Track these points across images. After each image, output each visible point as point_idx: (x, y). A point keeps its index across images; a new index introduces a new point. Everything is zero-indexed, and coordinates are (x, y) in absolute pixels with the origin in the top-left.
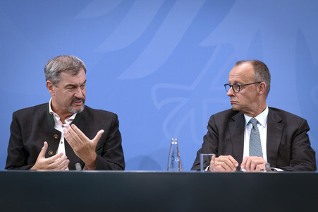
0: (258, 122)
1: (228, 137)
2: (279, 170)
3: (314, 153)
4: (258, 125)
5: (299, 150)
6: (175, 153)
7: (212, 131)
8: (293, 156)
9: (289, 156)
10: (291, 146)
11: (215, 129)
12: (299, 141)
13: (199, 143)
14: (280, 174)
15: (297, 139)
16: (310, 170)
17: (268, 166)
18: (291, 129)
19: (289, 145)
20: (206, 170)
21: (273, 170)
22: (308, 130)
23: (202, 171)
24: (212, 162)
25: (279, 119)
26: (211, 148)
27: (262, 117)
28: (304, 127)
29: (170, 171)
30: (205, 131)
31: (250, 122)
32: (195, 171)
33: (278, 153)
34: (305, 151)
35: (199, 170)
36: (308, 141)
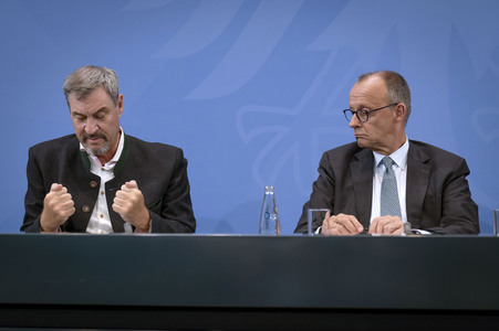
0: (394, 163)
1: (349, 184)
2: (423, 232)
3: (476, 208)
4: (394, 167)
5: (455, 204)
6: (271, 207)
7: (325, 175)
8: (445, 212)
9: (439, 212)
10: (442, 197)
11: (330, 172)
12: (453, 190)
13: (306, 194)
14: (425, 239)
15: (450, 186)
16: (470, 232)
17: (408, 227)
18: (443, 173)
19: (439, 195)
20: (317, 232)
21: (415, 232)
22: (468, 173)
23: (311, 234)
24: (325, 221)
25: (424, 157)
26: (324, 200)
27: (400, 156)
28: (461, 170)
29: (264, 234)
30: (316, 176)
31: (382, 163)
32: (301, 235)
33: (423, 208)
34: (463, 205)
35: (307, 232)
36: (467, 191)
